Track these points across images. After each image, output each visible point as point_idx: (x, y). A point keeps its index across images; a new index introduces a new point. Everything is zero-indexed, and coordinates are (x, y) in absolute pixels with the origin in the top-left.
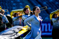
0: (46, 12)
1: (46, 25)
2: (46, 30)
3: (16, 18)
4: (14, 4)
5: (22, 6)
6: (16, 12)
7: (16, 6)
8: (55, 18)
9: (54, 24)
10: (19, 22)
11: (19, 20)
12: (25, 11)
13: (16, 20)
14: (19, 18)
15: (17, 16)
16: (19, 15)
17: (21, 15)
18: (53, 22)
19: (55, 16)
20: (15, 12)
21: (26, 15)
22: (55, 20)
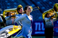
0: (39, 12)
1: (39, 24)
2: (40, 29)
3: (8, 18)
4: (9, 4)
5: (16, 6)
6: (9, 12)
7: (11, 5)
8: (48, 18)
9: (47, 23)
10: (12, 21)
11: (12, 19)
12: (19, 11)
13: (9, 19)
14: (12, 17)
15: (9, 15)
16: (11, 14)
17: (14, 15)
18: (46, 21)
19: (48, 16)
20: (7, 12)
21: (20, 15)
22: (48, 20)
